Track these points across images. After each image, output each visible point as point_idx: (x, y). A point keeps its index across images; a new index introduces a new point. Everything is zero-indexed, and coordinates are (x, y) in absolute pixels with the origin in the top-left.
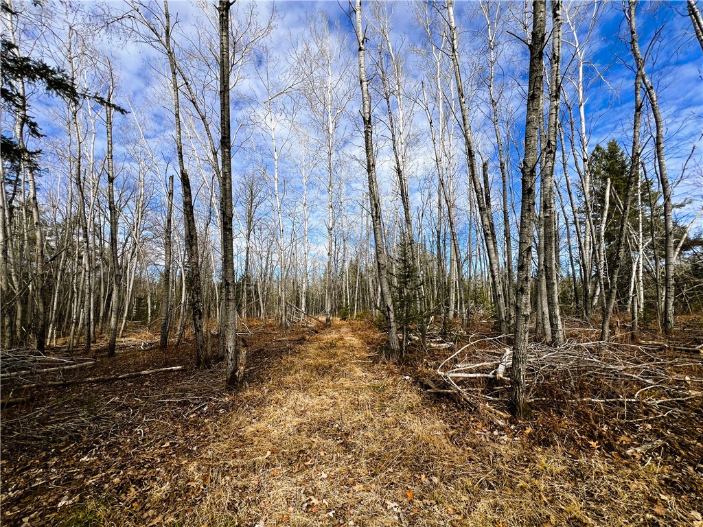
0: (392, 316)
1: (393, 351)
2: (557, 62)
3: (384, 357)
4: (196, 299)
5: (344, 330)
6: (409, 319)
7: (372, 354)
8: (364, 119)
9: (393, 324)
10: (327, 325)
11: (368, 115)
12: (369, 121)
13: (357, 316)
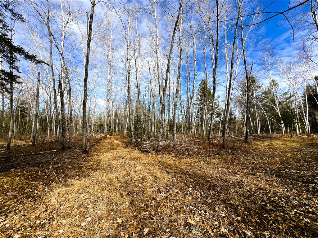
0: (133, 133)
1: (132, 143)
2: (180, 69)
3: (130, 145)
4: (63, 127)
5: (113, 139)
6: (138, 134)
7: (126, 145)
8: (128, 72)
9: (133, 136)
10: (105, 137)
11: (129, 71)
12: (130, 73)
13: (117, 134)
